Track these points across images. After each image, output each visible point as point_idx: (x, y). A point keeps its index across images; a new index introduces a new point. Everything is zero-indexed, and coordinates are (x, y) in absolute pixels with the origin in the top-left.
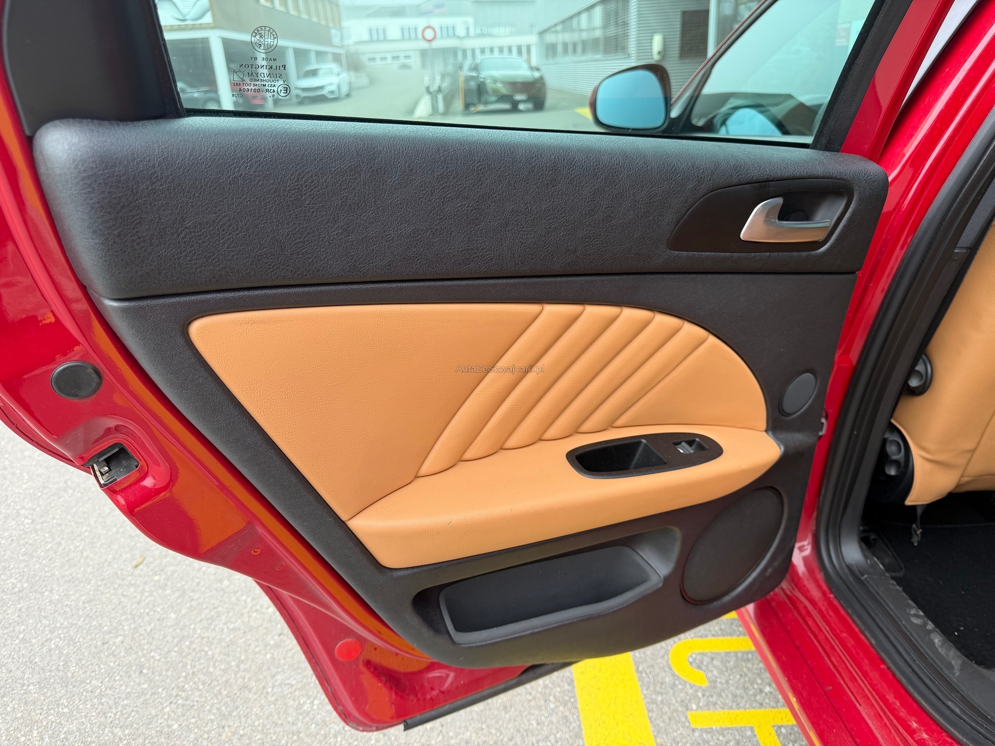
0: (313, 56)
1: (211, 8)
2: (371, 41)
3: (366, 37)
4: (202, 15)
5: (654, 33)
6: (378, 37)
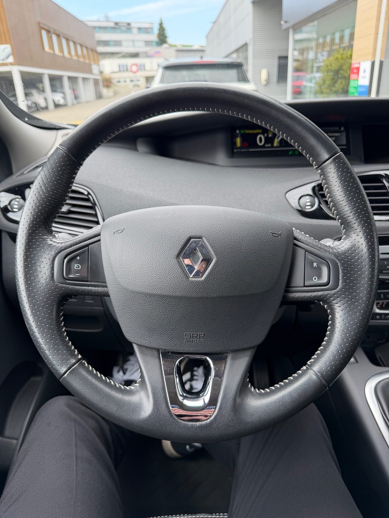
0: (80, 81)
1: (13, 53)
2: (120, 71)
3: (117, 69)
4: (7, 58)
5: (261, 69)
6: (123, 69)
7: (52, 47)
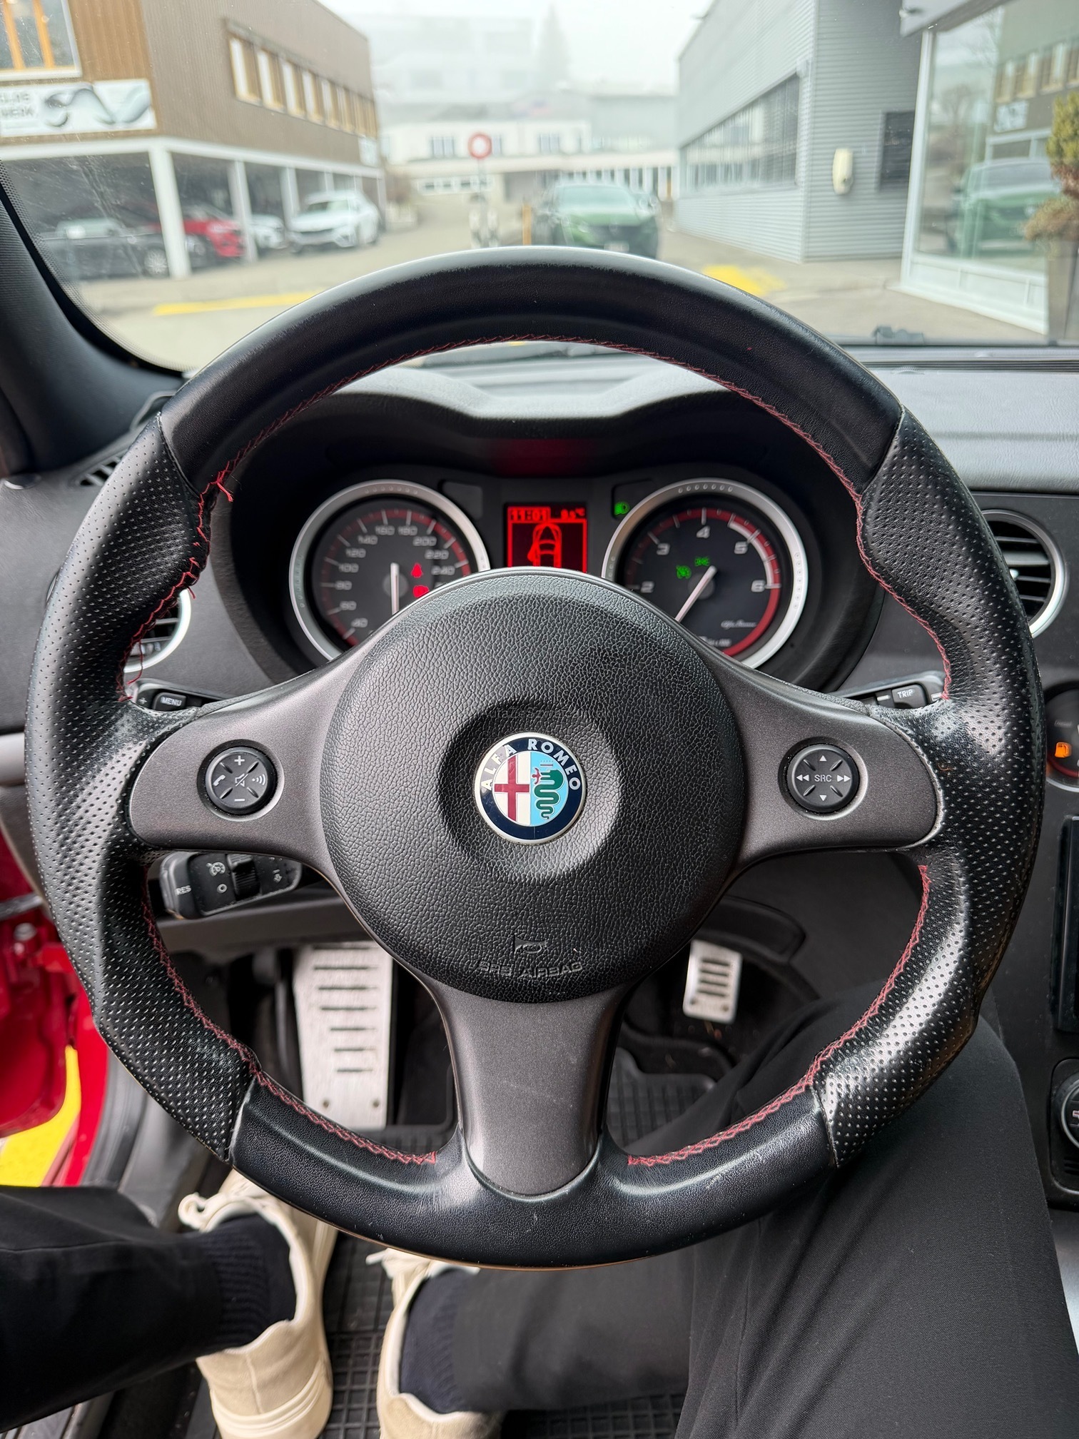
1: (156, 103)
5: (835, 148)
7: (255, 86)
